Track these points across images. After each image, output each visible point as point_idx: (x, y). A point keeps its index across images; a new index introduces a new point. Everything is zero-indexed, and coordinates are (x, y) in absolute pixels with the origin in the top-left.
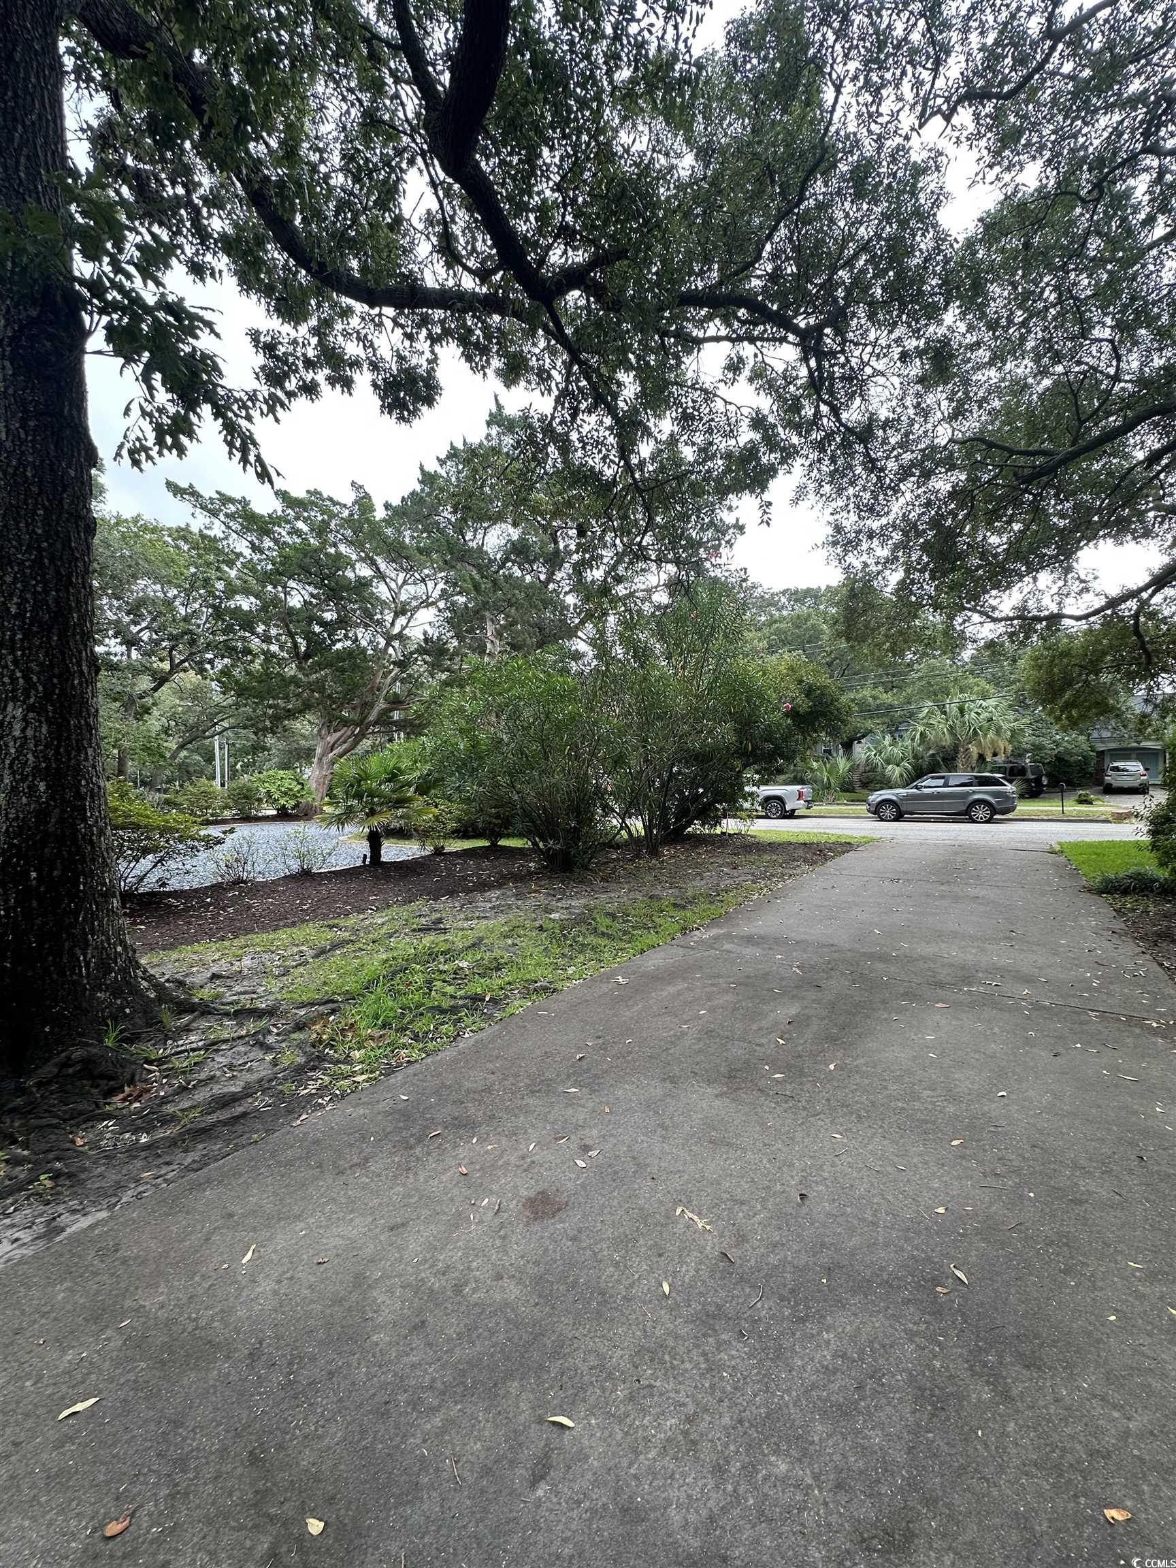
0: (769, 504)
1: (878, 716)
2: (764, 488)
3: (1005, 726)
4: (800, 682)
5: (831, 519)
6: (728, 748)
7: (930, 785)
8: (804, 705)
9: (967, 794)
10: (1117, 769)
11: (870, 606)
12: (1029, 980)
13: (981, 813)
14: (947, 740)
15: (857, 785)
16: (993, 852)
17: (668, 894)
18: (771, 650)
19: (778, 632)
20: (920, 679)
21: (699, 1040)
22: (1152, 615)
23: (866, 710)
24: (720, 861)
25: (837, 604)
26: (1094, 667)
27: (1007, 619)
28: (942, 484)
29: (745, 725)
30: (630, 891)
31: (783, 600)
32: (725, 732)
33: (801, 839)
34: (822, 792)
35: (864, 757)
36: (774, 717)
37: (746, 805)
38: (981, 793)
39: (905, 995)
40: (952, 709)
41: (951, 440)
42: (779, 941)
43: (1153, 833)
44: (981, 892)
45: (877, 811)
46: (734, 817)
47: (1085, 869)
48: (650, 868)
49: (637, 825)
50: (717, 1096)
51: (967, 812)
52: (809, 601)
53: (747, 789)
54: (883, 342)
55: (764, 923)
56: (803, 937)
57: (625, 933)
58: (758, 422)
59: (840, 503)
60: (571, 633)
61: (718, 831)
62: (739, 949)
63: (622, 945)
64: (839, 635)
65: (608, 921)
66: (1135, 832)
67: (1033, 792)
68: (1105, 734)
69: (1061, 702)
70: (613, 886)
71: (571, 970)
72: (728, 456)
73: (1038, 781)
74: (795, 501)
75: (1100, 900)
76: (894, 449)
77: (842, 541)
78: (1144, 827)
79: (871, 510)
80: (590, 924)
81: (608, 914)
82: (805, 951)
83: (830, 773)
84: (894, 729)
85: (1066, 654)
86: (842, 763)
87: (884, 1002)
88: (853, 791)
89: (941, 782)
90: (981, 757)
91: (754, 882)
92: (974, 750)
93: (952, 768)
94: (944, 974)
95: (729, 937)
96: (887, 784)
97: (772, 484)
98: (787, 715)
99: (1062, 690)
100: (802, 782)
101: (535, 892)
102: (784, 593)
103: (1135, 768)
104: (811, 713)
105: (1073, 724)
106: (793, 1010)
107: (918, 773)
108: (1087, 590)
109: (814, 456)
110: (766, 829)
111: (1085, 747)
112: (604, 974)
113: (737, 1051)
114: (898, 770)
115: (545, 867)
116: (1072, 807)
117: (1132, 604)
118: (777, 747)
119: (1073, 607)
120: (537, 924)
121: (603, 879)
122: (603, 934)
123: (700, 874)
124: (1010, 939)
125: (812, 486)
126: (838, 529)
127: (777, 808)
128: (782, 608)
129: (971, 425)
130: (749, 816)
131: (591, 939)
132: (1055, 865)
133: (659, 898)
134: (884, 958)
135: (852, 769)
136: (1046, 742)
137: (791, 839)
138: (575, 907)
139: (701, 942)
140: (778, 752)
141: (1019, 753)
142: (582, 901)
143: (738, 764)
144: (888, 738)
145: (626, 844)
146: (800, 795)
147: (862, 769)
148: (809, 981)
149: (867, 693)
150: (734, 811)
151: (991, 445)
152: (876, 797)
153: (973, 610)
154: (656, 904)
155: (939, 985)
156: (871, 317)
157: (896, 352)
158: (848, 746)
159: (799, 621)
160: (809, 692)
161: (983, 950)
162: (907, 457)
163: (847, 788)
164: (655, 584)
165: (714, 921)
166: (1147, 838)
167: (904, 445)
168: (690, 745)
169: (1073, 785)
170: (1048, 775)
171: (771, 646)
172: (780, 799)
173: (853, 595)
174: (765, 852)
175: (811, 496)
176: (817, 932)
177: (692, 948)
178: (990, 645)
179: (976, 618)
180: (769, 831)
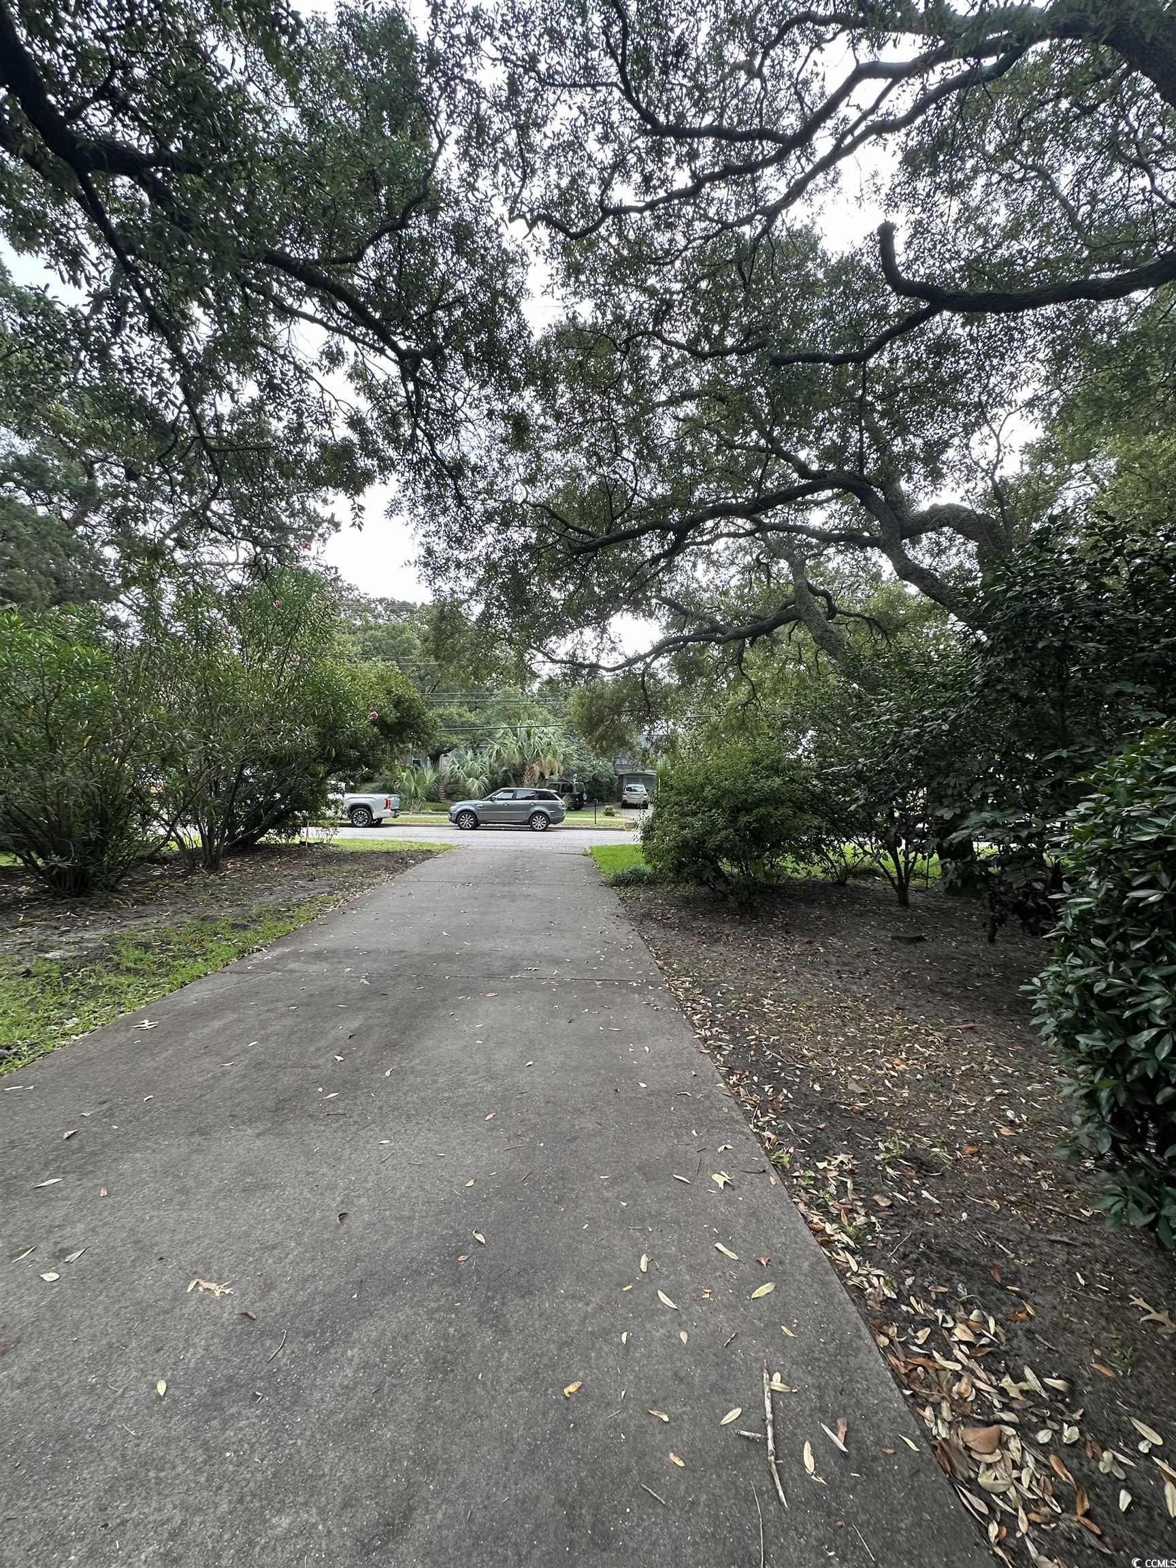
0: (361, 508)
1: (462, 732)
2: (358, 490)
3: (560, 750)
4: (389, 692)
5: (424, 540)
6: (309, 752)
7: (502, 797)
8: (392, 716)
9: (530, 806)
10: (630, 789)
11: (456, 630)
12: (557, 962)
13: (539, 822)
14: (517, 759)
15: (442, 795)
16: (546, 856)
17: (226, 913)
18: (366, 655)
19: (373, 639)
20: (498, 703)
21: (244, 1076)
22: (653, 676)
23: (452, 726)
24: (295, 873)
25: (428, 623)
26: (617, 710)
27: (562, 662)
28: (518, 536)
29: (329, 730)
30: (175, 913)
31: (380, 608)
32: (305, 736)
33: (384, 848)
34: (409, 802)
35: (448, 769)
36: (360, 724)
37: (330, 813)
38: (540, 805)
39: (462, 991)
40: (522, 732)
41: (525, 501)
42: (349, 953)
43: (644, 838)
44: (533, 891)
45: (457, 820)
46: (316, 825)
47: (605, 868)
48: (206, 885)
49: (192, 835)
50: (258, 1135)
51: (529, 822)
52: (405, 615)
53: (331, 796)
54: (475, 393)
55: (335, 937)
56: (374, 947)
57: (161, 965)
58: (355, 422)
59: (433, 528)
60: (111, 596)
61: (297, 840)
62: (305, 967)
63: (155, 980)
64: (428, 652)
65: (137, 953)
66: (633, 838)
67: (576, 806)
68: (625, 763)
69: (597, 734)
70: (151, 909)
71: (70, 1024)
72: (323, 446)
73: (580, 796)
74: (390, 513)
75: (612, 891)
76: (479, 493)
77: (433, 565)
78: (638, 833)
79: (459, 541)
80: (110, 959)
81: (138, 945)
82: (374, 961)
83: (418, 782)
84: (476, 746)
85: (601, 697)
86: (429, 775)
87: (443, 1000)
88: (438, 801)
89: (510, 795)
90: (542, 775)
91: (330, 894)
92: (537, 768)
93: (520, 783)
94: (497, 966)
95: (296, 955)
96: (468, 796)
97: (368, 489)
98: (374, 723)
99: (597, 725)
100: (391, 791)
101: (24, 925)
102: (381, 601)
103: (640, 788)
104: (399, 723)
105: (603, 752)
106: (355, 1023)
107: (493, 787)
108: (614, 649)
109: (410, 475)
110: (349, 837)
111: (612, 771)
112: (123, 1020)
113: (288, 1080)
114: (477, 783)
115: (45, 892)
116: (602, 819)
117: (640, 665)
118: (363, 755)
119: (607, 661)
120: (21, 969)
121: (137, 902)
122: (128, 970)
123: (267, 889)
124: (548, 928)
125: (406, 504)
126: (430, 552)
127: (363, 816)
128: (379, 616)
129: (541, 493)
130: (332, 825)
131: (111, 979)
132: (586, 865)
133: (213, 919)
134: (448, 958)
135: (438, 781)
136: (587, 765)
137: (375, 848)
138: (89, 941)
139: (262, 965)
140: (363, 760)
141: (568, 774)
142: (103, 932)
143: (322, 769)
144: (470, 753)
145: (176, 858)
146: (388, 804)
147: (446, 781)
148: (376, 991)
149: (454, 710)
150: (315, 819)
151: (553, 515)
152: (457, 807)
153: (538, 649)
154: (208, 927)
155: (491, 976)
156: (466, 366)
157: (485, 407)
158: (435, 759)
159: (394, 632)
160: (398, 703)
161: (528, 941)
162: (491, 504)
163: (432, 797)
164: (232, 560)
165: (280, 941)
166: (640, 843)
167: (489, 492)
168: (262, 746)
169: (603, 801)
170: (588, 793)
171: (365, 652)
172: (367, 808)
173: (442, 617)
174: (346, 861)
175: (406, 513)
176: (391, 940)
177: (249, 973)
178: (550, 681)
179: (540, 657)
180: (353, 840)
